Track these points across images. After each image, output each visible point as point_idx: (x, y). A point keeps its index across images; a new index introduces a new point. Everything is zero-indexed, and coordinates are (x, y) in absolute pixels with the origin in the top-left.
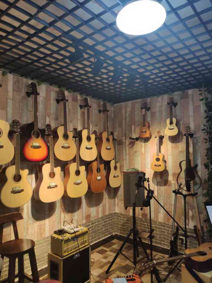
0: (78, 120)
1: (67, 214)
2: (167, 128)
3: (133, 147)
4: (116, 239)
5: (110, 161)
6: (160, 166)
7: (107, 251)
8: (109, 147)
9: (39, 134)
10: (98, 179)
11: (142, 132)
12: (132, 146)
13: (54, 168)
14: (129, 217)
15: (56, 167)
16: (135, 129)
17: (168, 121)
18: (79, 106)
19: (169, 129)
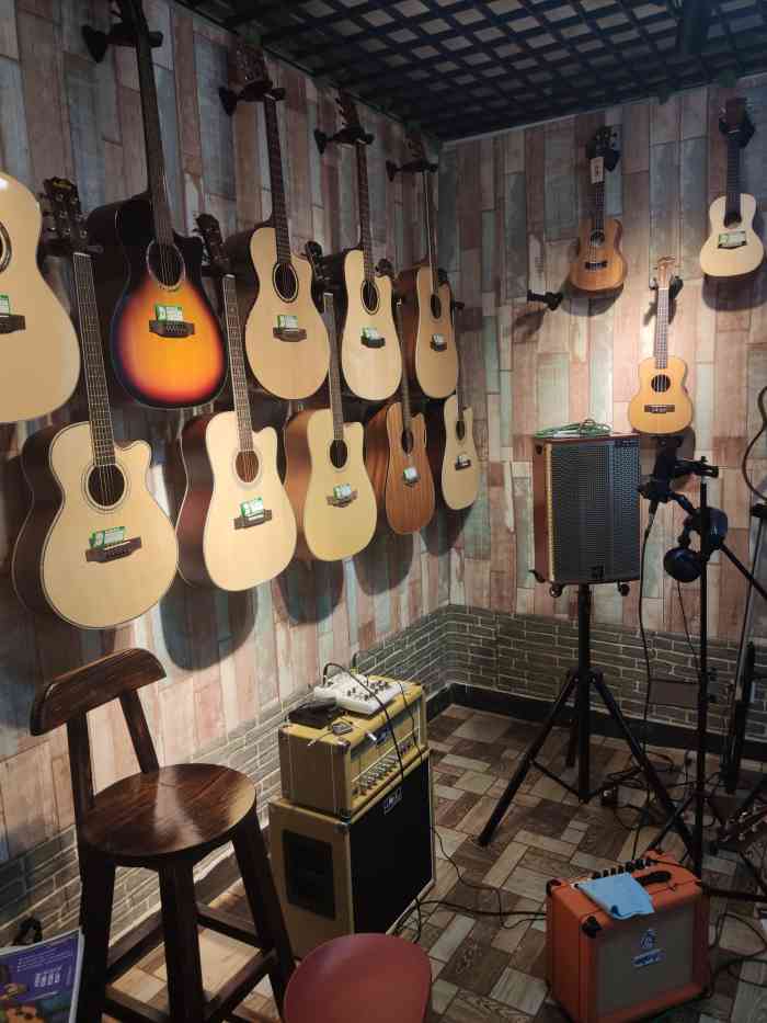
0: (311, 205)
1: (296, 628)
2: (713, 240)
3: (534, 337)
4: (457, 702)
5: (444, 400)
6: (671, 409)
7: (443, 755)
8: (440, 340)
9: (180, 265)
10: (407, 476)
11: (588, 266)
12: (530, 333)
13: (254, 434)
14: (512, 617)
15: (257, 429)
16: (543, 254)
17: (718, 210)
18: (312, 136)
19: (720, 246)
